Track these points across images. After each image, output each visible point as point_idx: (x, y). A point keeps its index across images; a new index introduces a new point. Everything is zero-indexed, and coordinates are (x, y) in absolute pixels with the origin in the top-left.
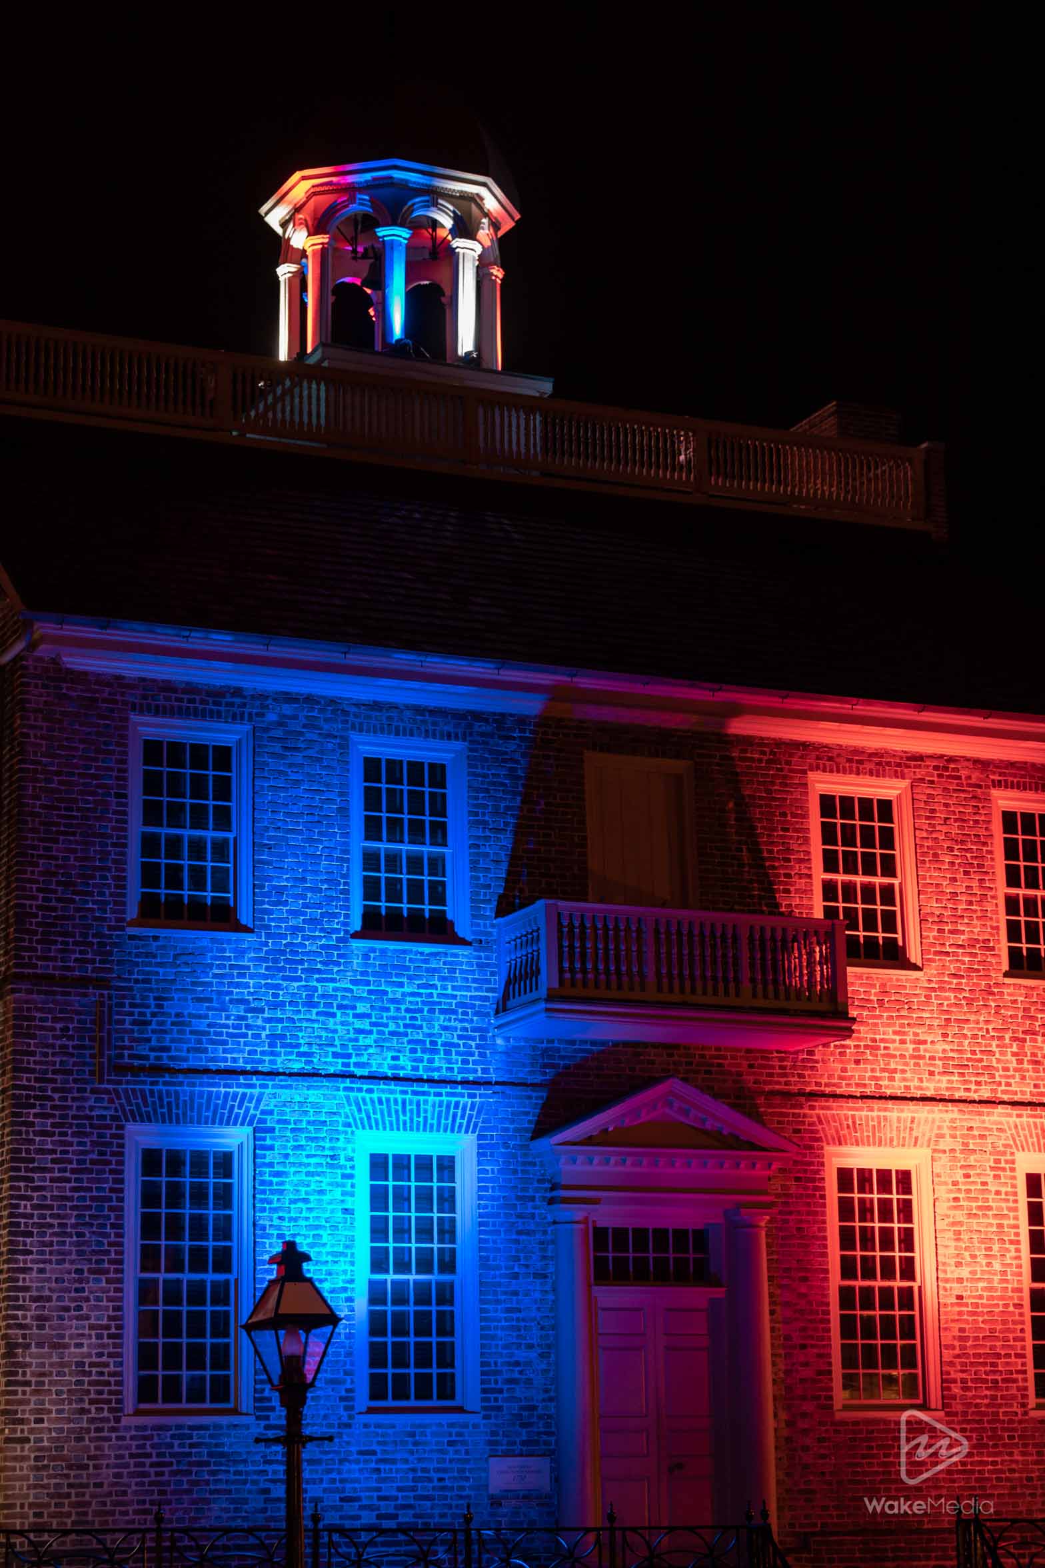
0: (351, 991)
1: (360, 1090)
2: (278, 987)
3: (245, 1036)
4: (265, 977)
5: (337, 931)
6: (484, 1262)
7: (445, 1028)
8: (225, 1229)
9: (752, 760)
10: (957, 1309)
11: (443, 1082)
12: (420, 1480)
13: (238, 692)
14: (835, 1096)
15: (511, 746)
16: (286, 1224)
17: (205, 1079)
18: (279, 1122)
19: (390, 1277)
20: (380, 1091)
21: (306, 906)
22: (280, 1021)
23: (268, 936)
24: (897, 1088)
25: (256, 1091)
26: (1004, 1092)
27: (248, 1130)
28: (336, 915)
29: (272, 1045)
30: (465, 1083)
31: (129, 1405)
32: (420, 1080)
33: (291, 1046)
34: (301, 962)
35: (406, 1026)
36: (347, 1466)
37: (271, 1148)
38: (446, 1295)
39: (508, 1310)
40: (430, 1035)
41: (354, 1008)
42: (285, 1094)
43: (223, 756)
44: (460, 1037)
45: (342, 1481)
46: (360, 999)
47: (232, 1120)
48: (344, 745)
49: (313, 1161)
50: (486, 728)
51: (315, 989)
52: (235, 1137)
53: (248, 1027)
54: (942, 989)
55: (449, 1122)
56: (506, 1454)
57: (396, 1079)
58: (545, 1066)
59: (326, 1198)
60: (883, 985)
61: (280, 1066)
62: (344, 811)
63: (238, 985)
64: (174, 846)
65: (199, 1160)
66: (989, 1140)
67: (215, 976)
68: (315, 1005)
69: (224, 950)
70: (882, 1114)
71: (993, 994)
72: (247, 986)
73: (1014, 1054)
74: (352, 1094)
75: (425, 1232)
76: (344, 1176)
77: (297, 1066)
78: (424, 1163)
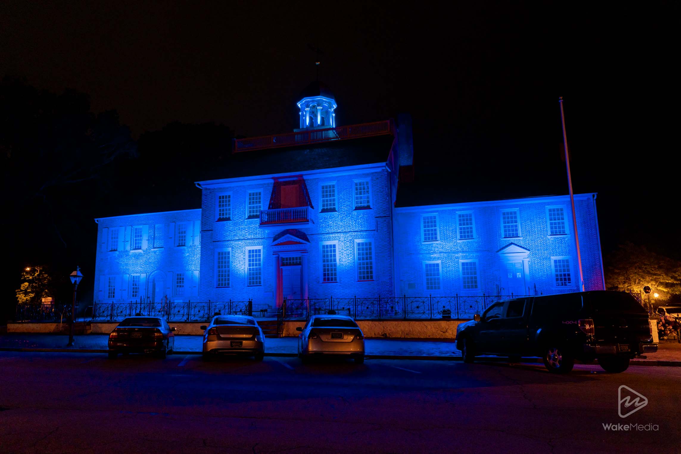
1: (246, 241)
2: (235, 228)
4: (233, 227)
5: (243, 219)
6: (264, 265)
7: (258, 231)
8: (229, 262)
10: (342, 266)
11: (258, 239)
13: (230, 187)
14: (322, 234)
15: (270, 188)
16: (235, 261)
17: (224, 242)
18: (235, 247)
19: (251, 267)
20: (248, 241)
21: (239, 216)
22: (235, 233)
23: (234, 221)
24: (333, 231)
25: (232, 243)
26: (352, 230)
27: (231, 248)
28: (243, 217)
29: (234, 236)
30: (261, 238)
31: (215, 286)
32: (255, 239)
33: (237, 236)
34: (238, 224)
35: (253, 231)
36: (244, 294)
37: (233, 250)
38: (260, 269)
39: (267, 271)
40: (256, 232)
42: (235, 243)
43: (229, 196)
44: (261, 232)
45: (243, 296)
46: (246, 228)
47: (228, 247)
48: (245, 192)
49: (239, 252)
50: (266, 185)
51: (240, 227)
52: (230, 250)
53: (231, 234)
54: (341, 214)
55: (258, 244)
57: (251, 239)
58: (273, 235)
59: (241, 257)
60: (330, 215)
61: (235, 239)
62: (245, 202)
63: (229, 228)
64: (223, 210)
65: (225, 253)
66: (349, 238)
67: (226, 227)
68: (240, 230)
69: (227, 224)
70: (329, 236)
71: (351, 214)
72: (231, 228)
73: (354, 223)
76: (243, 253)
77: (237, 239)
78: (256, 251)
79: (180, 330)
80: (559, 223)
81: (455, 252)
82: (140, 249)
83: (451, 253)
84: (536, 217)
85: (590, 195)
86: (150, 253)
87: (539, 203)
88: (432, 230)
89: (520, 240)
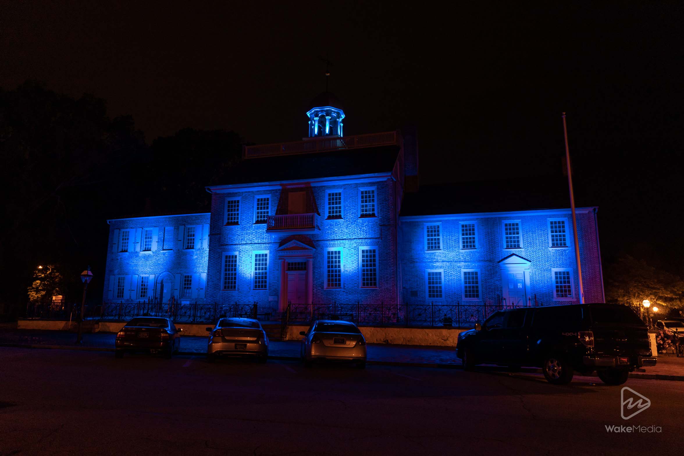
0: (252, 232)
1: (253, 245)
2: (243, 232)
3: (238, 239)
4: (241, 231)
5: (251, 224)
6: (270, 269)
7: (266, 236)
8: (235, 265)
9: (316, 190)
10: (346, 272)
11: (265, 243)
12: (259, 299)
13: (239, 192)
14: (328, 240)
15: (278, 194)
16: (242, 264)
17: (232, 245)
18: (242, 251)
19: (258, 271)
20: (255, 245)
21: (247, 221)
22: (243, 237)
23: (241, 225)
24: (338, 238)
25: (239, 247)
26: (357, 237)
27: (238, 252)
28: (251, 221)
29: (241, 240)
30: (268, 243)
31: (222, 289)
32: (262, 243)
33: (244, 240)
34: (246, 228)
35: (260, 236)
36: (249, 297)
37: (241, 254)
38: (266, 273)
39: (273, 275)
40: (263, 237)
41: (253, 234)
42: (243, 247)
43: (238, 201)
44: (268, 237)
45: (249, 299)
46: (254, 233)
47: (235, 251)
48: (254, 197)
49: (246, 256)
50: (274, 192)
51: (248, 232)
52: (237, 253)
53: (238, 238)
54: (346, 221)
55: (265, 249)
56: (272, 296)
57: (258, 243)
58: (280, 240)
59: (248, 261)
60: (336, 222)
61: (242, 243)
62: (253, 207)
63: (237, 233)
64: (232, 214)
65: (233, 256)
66: (354, 245)
67: (234, 232)
68: (248, 234)
69: (235, 228)
70: (334, 242)
71: (356, 221)
72: (238, 232)
73: (359, 231)
74: (252, 246)
75: (262, 265)
76: (250, 257)
77: (244, 243)
78: (263, 255)
79: (186, 331)
80: (560, 236)
81: (457, 261)
82: (150, 250)
83: (454, 262)
84: (538, 229)
85: (591, 209)
86: (159, 254)
87: (541, 216)
88: (435, 239)
89: (522, 251)
